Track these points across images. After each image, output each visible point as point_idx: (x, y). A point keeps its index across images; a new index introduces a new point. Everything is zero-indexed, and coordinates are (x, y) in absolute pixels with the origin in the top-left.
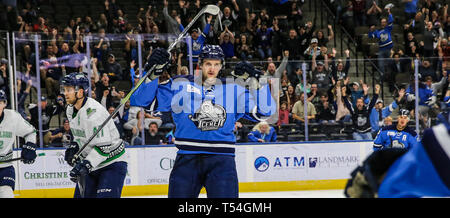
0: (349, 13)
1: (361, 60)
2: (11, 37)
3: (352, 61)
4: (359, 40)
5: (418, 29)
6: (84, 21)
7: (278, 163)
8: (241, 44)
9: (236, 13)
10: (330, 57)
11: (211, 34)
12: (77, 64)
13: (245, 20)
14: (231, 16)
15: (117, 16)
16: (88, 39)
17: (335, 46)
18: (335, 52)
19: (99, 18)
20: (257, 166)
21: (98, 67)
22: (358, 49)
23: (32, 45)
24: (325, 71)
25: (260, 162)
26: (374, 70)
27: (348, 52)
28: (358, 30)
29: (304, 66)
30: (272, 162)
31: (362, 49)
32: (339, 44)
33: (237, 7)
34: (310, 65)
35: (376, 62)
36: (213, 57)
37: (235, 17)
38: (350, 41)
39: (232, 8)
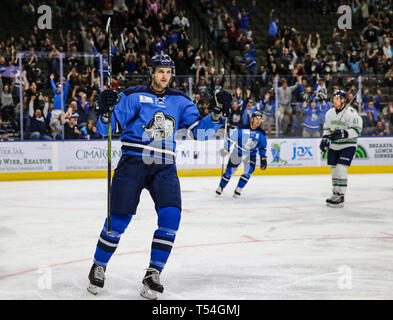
0: (225, 40)
1: (234, 76)
3: (227, 77)
4: (233, 61)
5: (279, 53)
6: (18, 40)
8: (141, 62)
9: (138, 37)
10: (210, 73)
11: (118, 53)
12: (12, 75)
13: (145, 44)
14: (134, 40)
15: (44, 39)
16: (20, 55)
17: (214, 65)
18: (213, 70)
19: (30, 39)
21: (28, 78)
22: (232, 68)
24: (206, 84)
26: (244, 84)
27: (223, 70)
28: (231, 52)
29: (190, 80)
31: (235, 68)
32: (217, 64)
33: (138, 33)
34: (195, 79)
35: (245, 78)
37: (137, 41)
38: (225, 62)
39: (135, 34)
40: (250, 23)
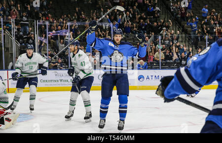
0: (179, 16)
1: (184, 35)
2: (36, 22)
3: (180, 35)
4: (183, 27)
5: (208, 23)
6: (67, 16)
7: (148, 78)
8: (133, 27)
9: (132, 14)
10: (171, 34)
11: (121, 23)
12: (64, 34)
13: (135, 18)
14: (129, 16)
15: (81, 15)
16: (69, 24)
18: (173, 31)
19: (74, 15)
20: (139, 79)
21: (73, 36)
22: (183, 31)
23: (45, 26)
24: (168, 40)
25: (140, 77)
26: (189, 39)
27: (178, 32)
28: (183, 23)
29: (160, 37)
30: (145, 78)
32: (174, 28)
33: (132, 12)
35: (190, 37)
36: (118, 34)
37: (131, 16)
38: (179, 27)
39: (130, 12)
40: (193, 7)
